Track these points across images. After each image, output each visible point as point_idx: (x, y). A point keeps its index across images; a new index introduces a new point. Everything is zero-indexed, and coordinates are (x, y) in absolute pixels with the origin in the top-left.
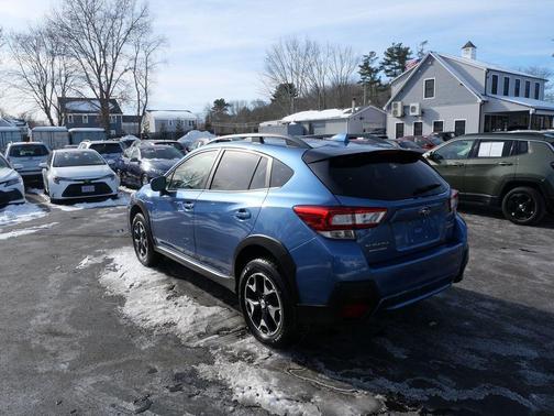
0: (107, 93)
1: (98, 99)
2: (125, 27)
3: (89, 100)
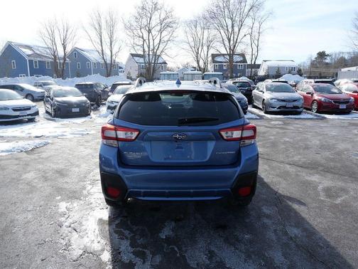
0: (233, 51)
1: (228, 54)
2: (248, 7)
3: (223, 55)
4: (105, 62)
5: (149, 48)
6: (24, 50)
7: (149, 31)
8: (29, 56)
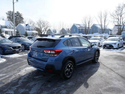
4: (102, 29)
5: (120, 22)
6: (77, 26)
7: (121, 16)
8: (79, 27)
